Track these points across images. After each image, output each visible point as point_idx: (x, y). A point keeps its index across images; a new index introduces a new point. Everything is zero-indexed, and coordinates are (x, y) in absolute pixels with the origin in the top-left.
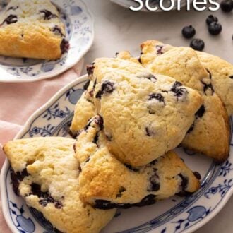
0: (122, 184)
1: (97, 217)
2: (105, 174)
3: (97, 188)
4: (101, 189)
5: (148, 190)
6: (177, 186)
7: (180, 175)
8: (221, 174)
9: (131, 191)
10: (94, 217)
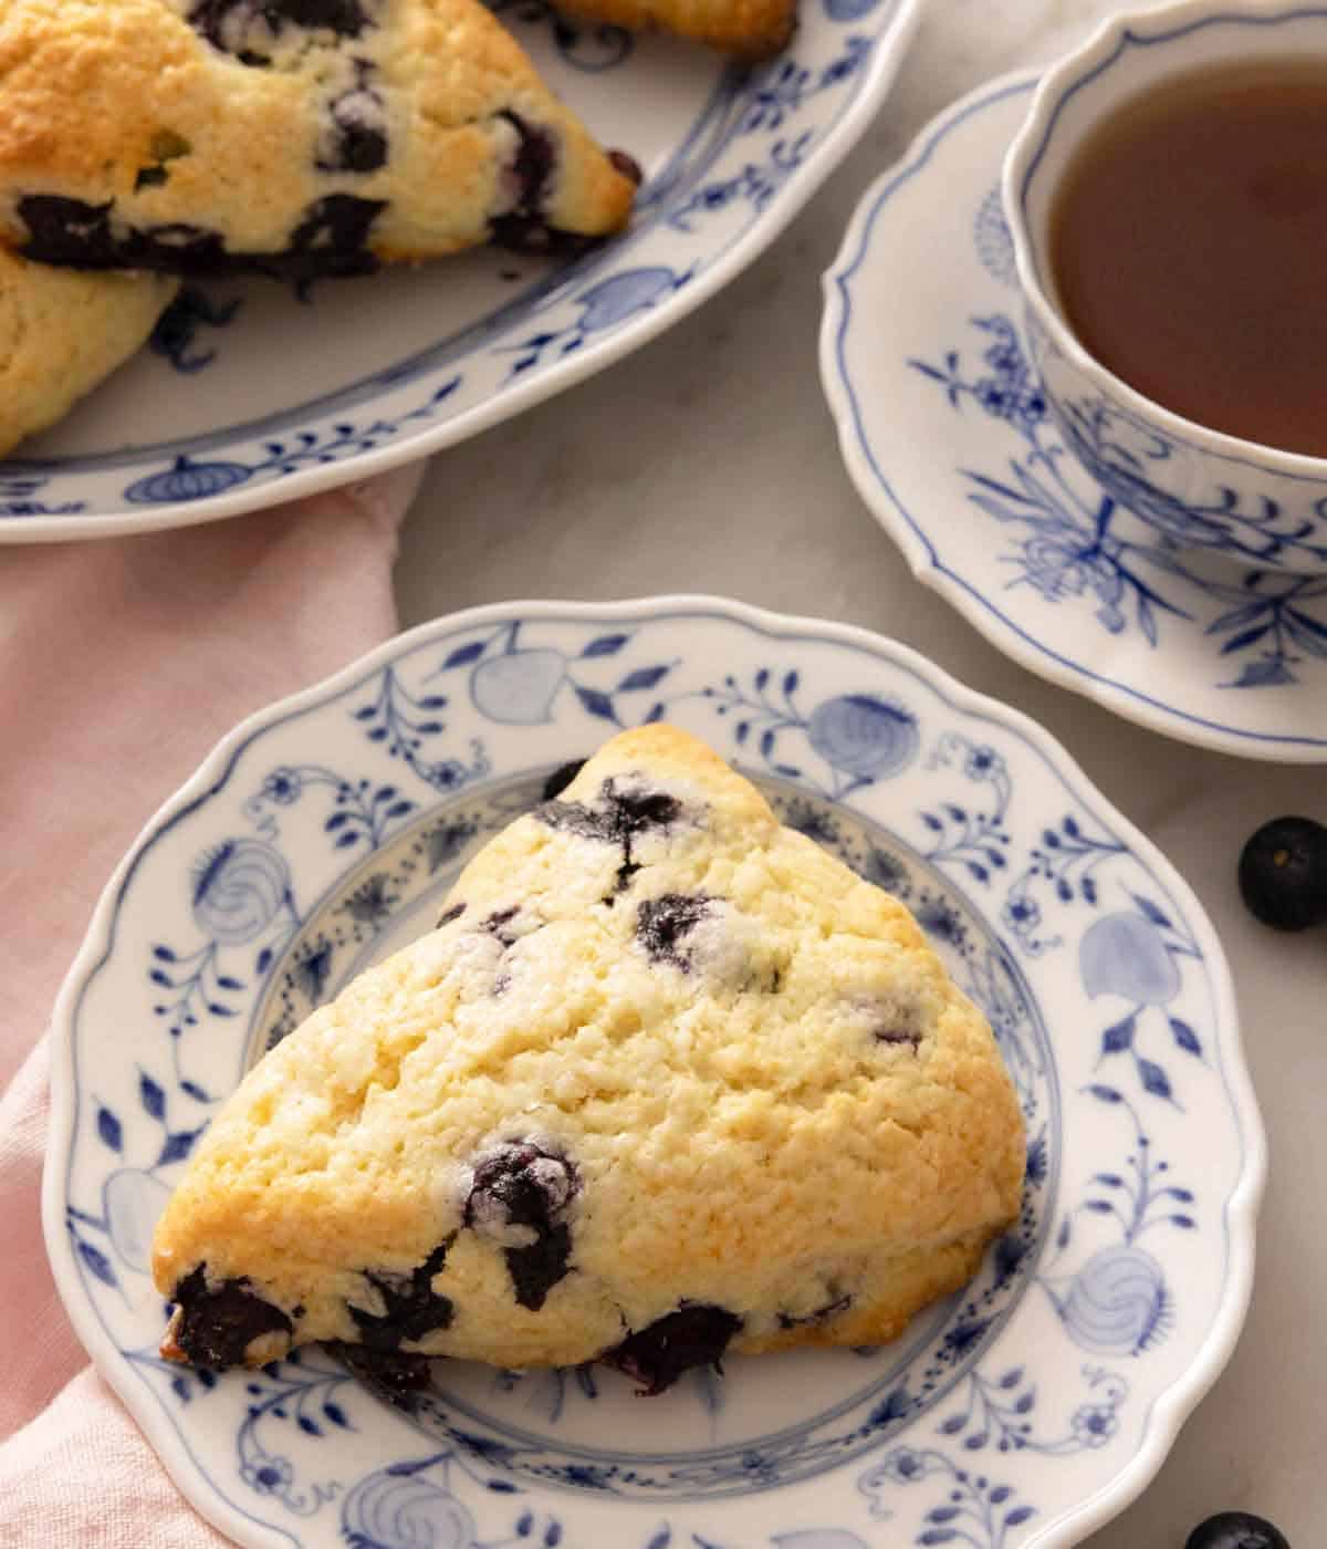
0: (168, 116)
1: (42, 315)
2: (65, 56)
3: (19, 121)
4: (41, 125)
5: (321, 165)
6: (494, 170)
7: (508, 115)
8: (755, 123)
9: (222, 157)
10: (29, 314)
